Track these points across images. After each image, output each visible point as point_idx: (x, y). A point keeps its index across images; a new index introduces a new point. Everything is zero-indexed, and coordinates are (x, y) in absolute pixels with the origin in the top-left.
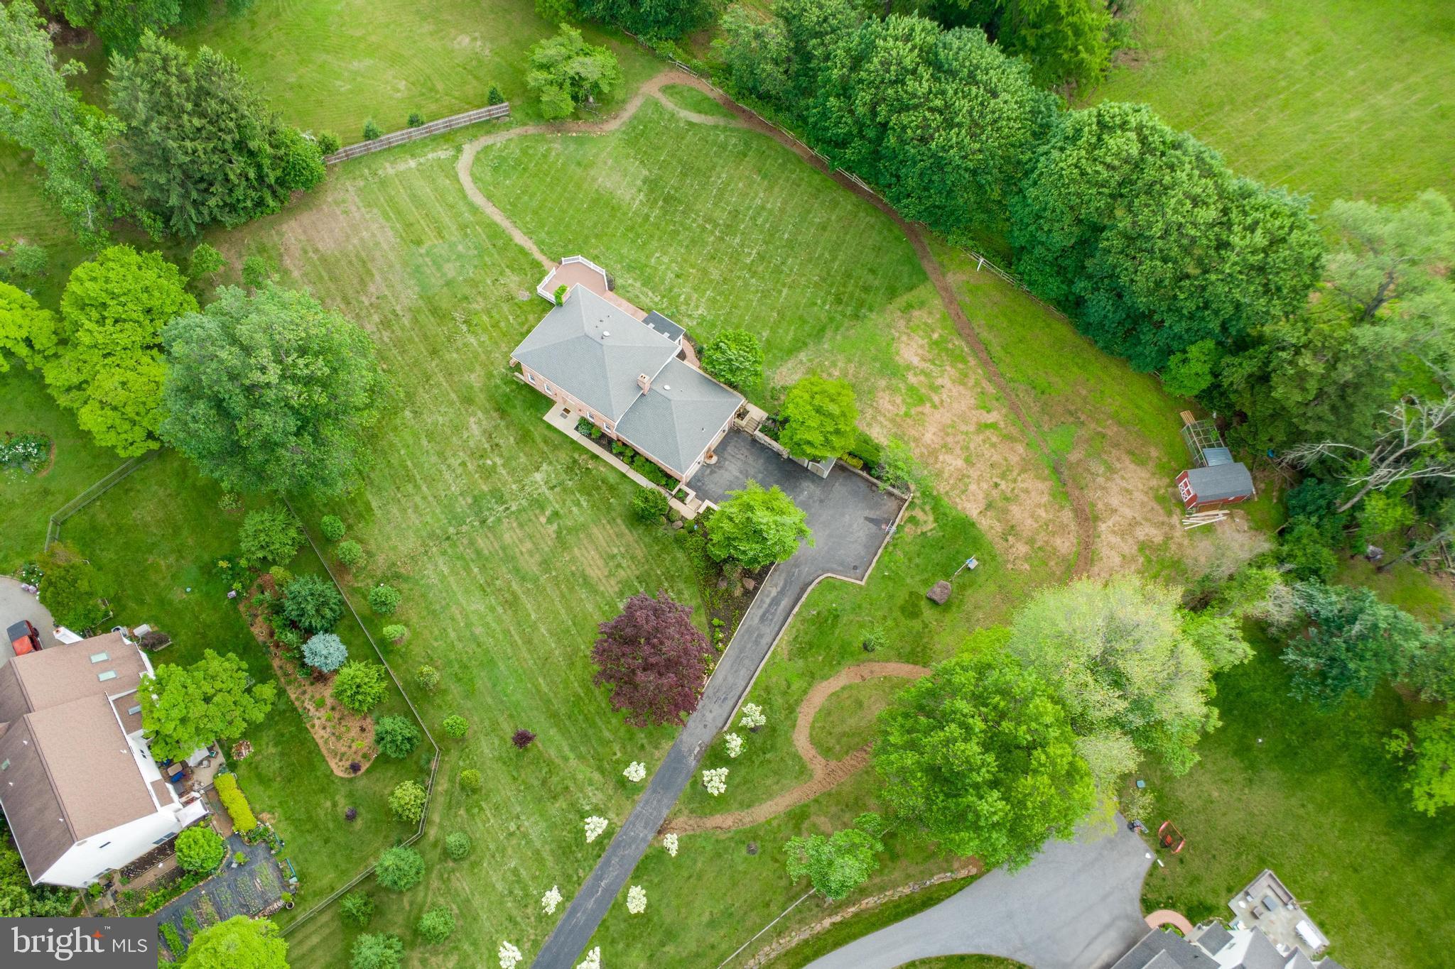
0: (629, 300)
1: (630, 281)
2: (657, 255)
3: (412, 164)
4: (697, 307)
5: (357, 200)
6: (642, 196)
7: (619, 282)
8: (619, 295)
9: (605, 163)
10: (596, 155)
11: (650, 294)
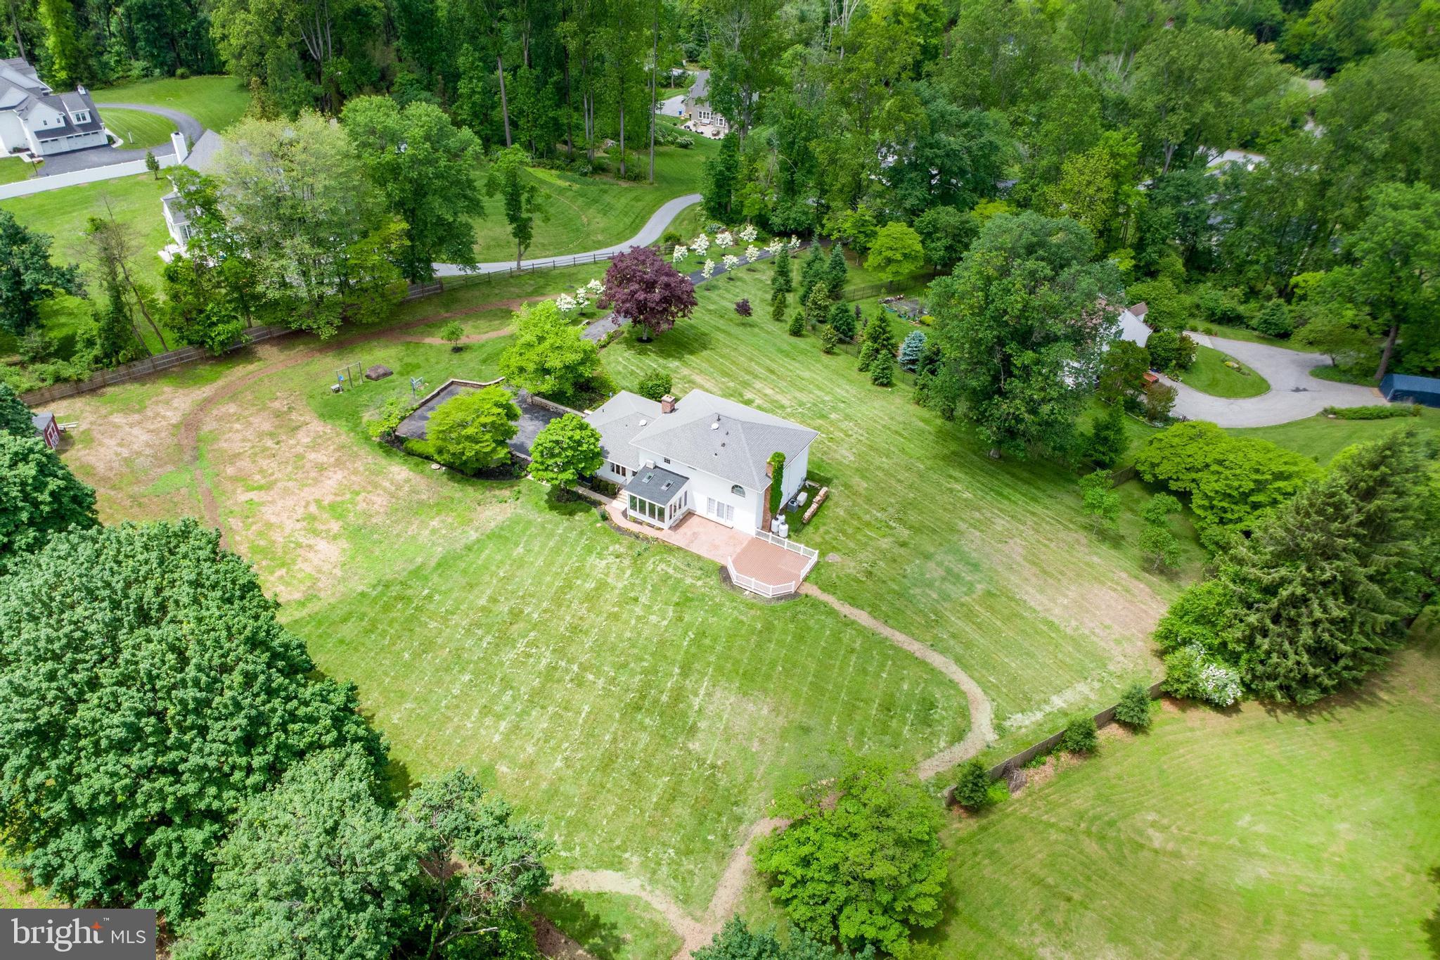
0: (699, 558)
1: (700, 583)
2: (665, 623)
3: (1058, 702)
4: (608, 566)
5: (1103, 644)
6: (696, 702)
7: (714, 581)
8: (713, 562)
9: (762, 741)
10: (779, 752)
11: (671, 571)
